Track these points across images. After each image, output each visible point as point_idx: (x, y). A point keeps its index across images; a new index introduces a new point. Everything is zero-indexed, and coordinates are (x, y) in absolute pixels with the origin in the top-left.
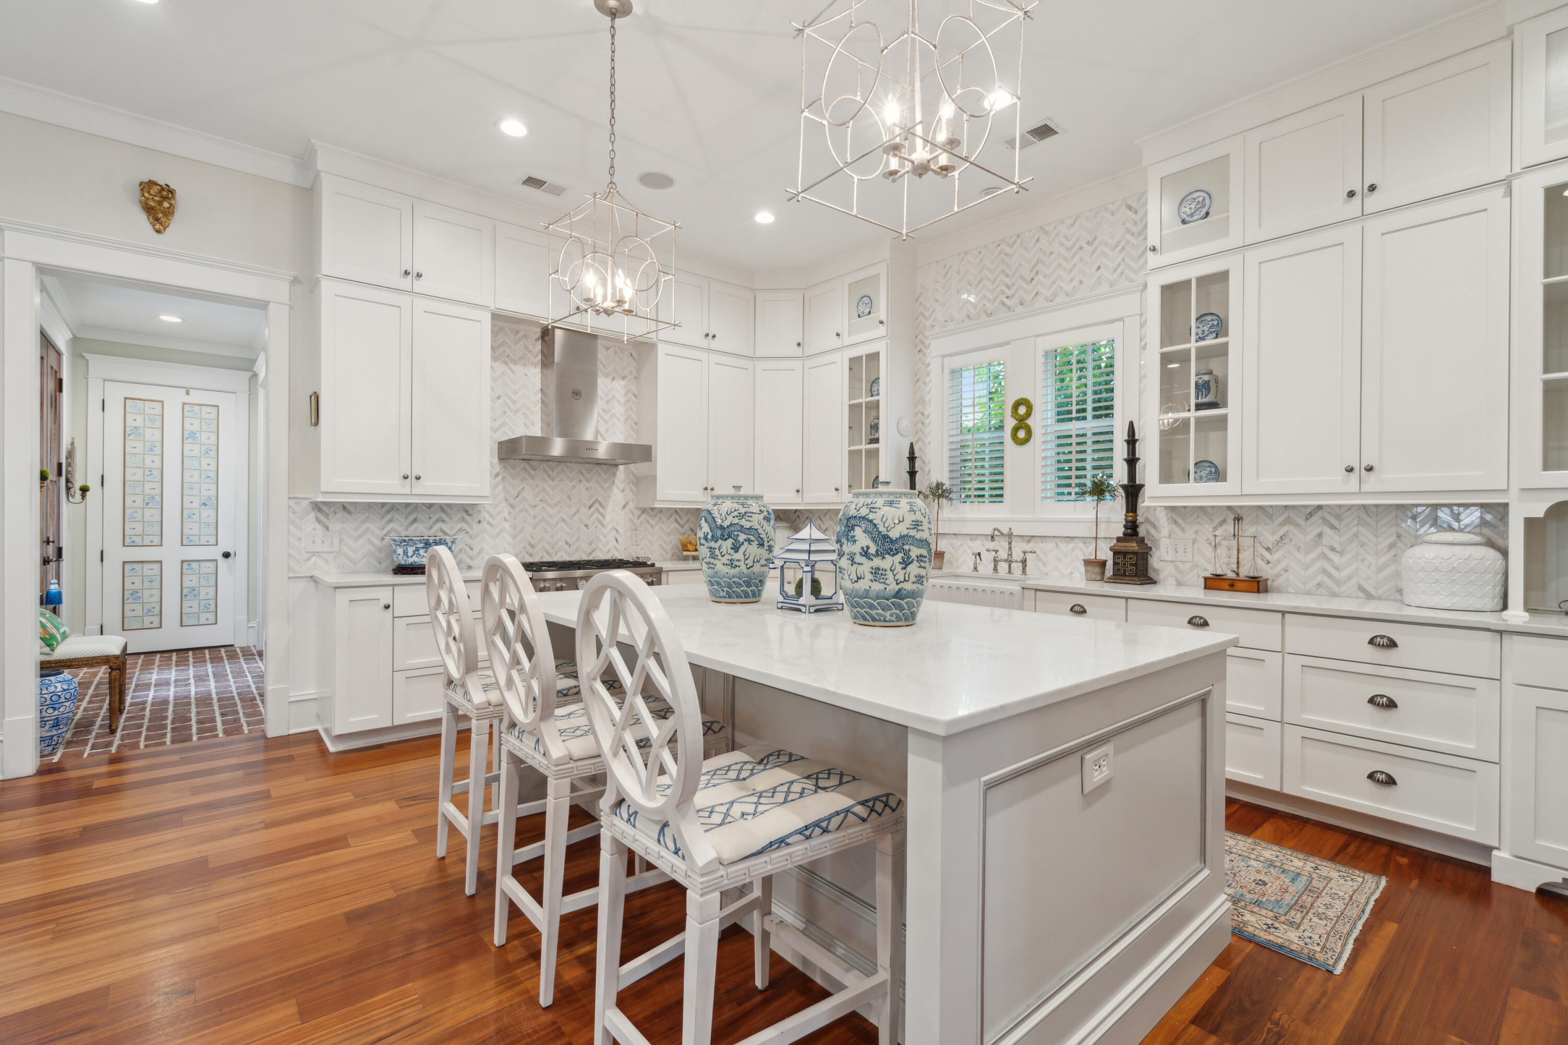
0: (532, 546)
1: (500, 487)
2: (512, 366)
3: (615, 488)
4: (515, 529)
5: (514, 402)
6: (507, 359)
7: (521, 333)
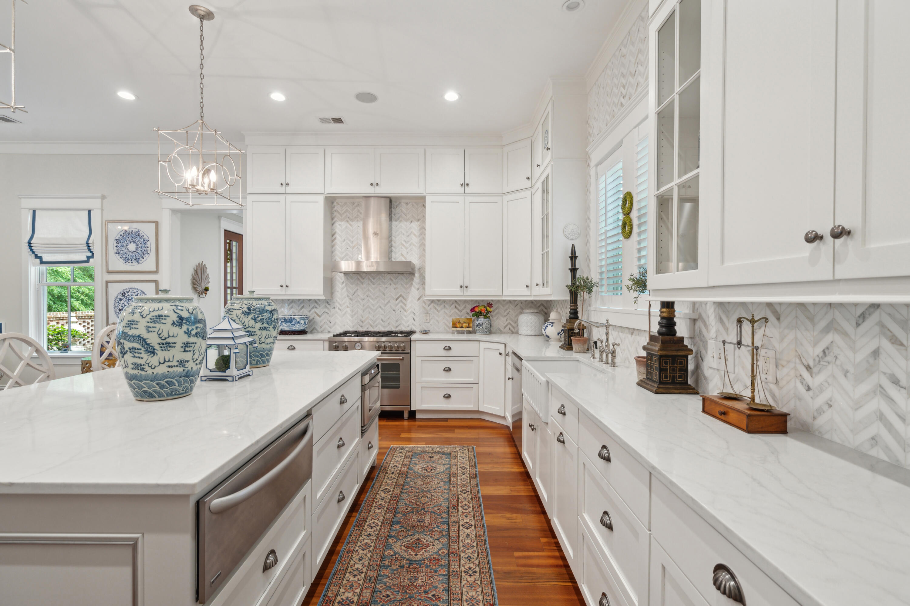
0: (362, 322)
1: (345, 289)
2: (351, 223)
3: (413, 288)
4: (353, 312)
5: (352, 242)
6: (348, 220)
7: (356, 204)
